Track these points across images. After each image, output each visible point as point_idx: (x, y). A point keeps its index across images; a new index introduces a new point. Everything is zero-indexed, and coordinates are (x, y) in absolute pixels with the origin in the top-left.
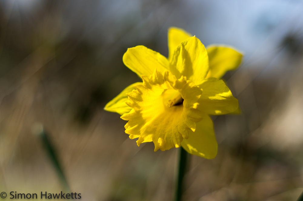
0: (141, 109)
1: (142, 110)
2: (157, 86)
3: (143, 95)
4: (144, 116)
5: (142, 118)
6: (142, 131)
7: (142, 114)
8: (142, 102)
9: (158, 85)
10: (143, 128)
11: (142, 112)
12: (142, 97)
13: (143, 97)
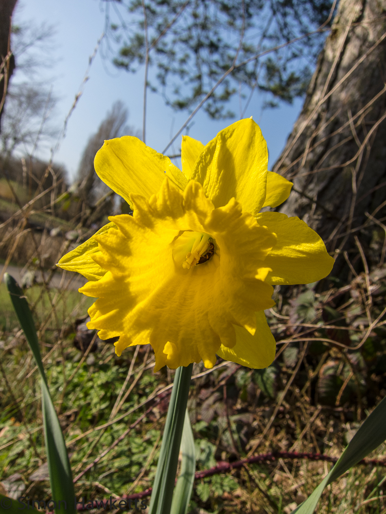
0: (127, 273)
1: (129, 276)
2: (166, 222)
3: (133, 242)
4: (133, 289)
5: (129, 293)
6: (128, 322)
7: (128, 284)
8: (129, 258)
9: (169, 220)
10: (130, 316)
11: (129, 280)
12: (131, 247)
13: (134, 245)
